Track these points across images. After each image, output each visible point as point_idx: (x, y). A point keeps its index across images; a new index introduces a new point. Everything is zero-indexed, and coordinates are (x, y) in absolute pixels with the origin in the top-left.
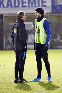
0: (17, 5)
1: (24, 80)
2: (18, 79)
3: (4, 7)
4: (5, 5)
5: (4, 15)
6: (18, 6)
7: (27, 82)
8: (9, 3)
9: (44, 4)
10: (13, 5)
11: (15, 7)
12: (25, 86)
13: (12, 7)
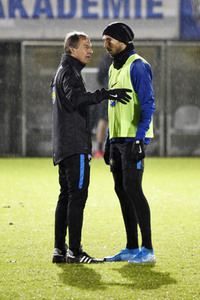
0: (67, 10)
1: (85, 254)
2: (64, 253)
3: (24, 16)
4: (30, 12)
5: (24, 43)
6: (71, 16)
7: (93, 262)
8: (43, 5)
9: (156, 10)
10: (55, 12)
11: (62, 16)
12: (88, 274)
13: (50, 16)
